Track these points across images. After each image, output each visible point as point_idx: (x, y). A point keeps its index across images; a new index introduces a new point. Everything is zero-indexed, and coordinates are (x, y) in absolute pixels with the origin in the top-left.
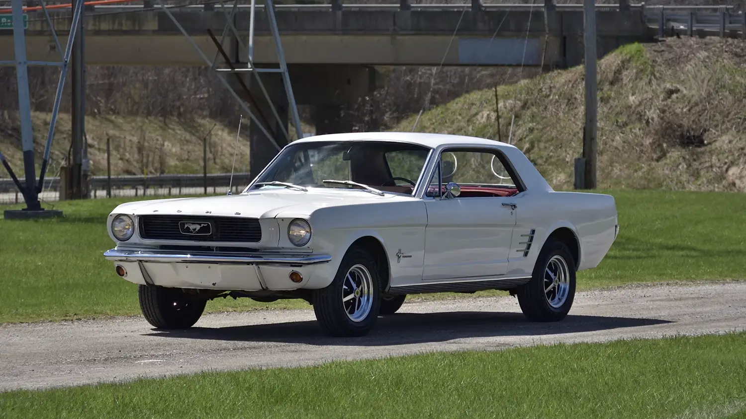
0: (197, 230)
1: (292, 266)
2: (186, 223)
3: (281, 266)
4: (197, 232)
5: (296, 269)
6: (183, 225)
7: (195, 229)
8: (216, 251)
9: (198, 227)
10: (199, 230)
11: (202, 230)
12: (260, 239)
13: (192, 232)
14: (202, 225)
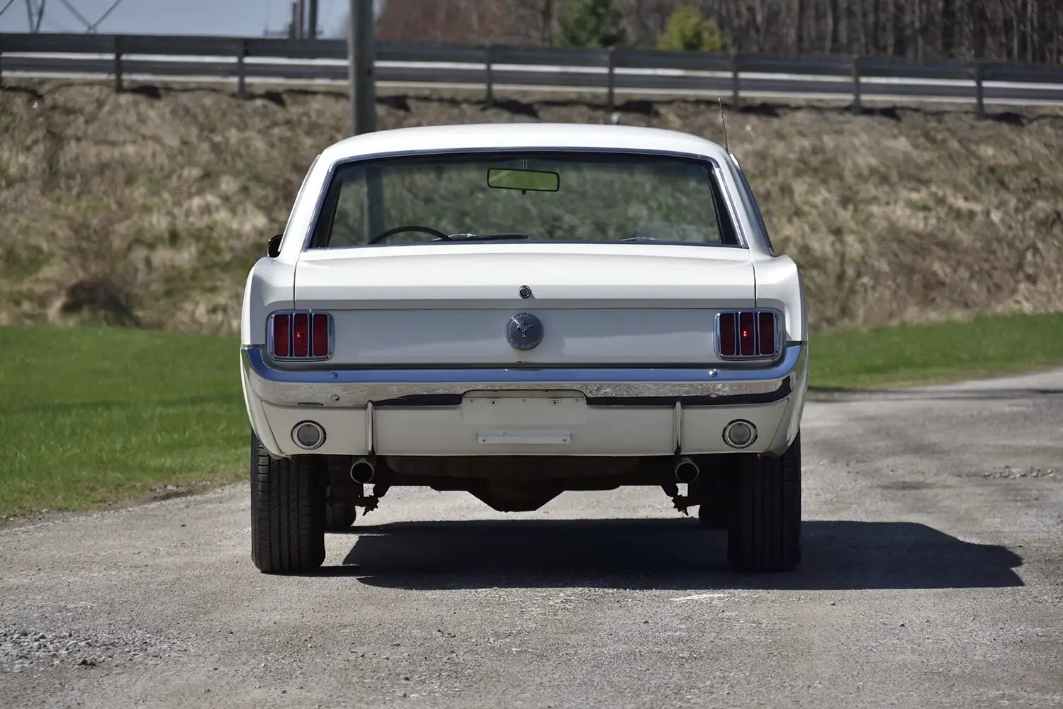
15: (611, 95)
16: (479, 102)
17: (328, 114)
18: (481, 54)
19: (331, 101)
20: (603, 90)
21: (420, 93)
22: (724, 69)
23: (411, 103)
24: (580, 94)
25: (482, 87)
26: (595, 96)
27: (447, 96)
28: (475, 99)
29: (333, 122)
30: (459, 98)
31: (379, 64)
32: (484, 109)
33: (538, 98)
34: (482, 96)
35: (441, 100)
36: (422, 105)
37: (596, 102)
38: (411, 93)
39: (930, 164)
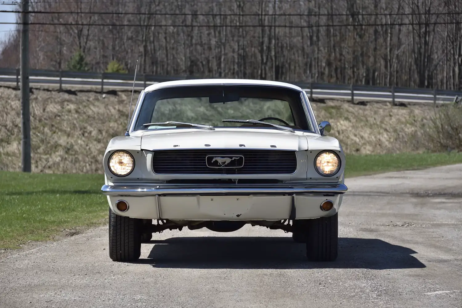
0: (226, 164)
1: (324, 195)
2: (215, 157)
3: (315, 196)
4: (226, 166)
5: (330, 198)
6: (210, 159)
7: (225, 162)
8: (238, 183)
9: (228, 160)
10: (228, 164)
11: (232, 163)
12: (294, 171)
13: (220, 166)
14: (233, 159)
15: (102, 88)
16: (57, 90)
17: (5, 94)
18: (58, 73)
19: (6, 89)
20: (100, 87)
21: (36, 87)
22: (141, 81)
23: (34, 91)
24: (92, 88)
25: (59, 85)
26: (97, 88)
27: (46, 88)
28: (56, 89)
29: (7, 96)
30: (51, 89)
31: (30, 77)
32: (59, 92)
33: (77, 89)
34: (58, 88)
35: (44, 90)
36: (38, 91)
37: (97, 90)
38: (34, 87)
39: (212, 115)
